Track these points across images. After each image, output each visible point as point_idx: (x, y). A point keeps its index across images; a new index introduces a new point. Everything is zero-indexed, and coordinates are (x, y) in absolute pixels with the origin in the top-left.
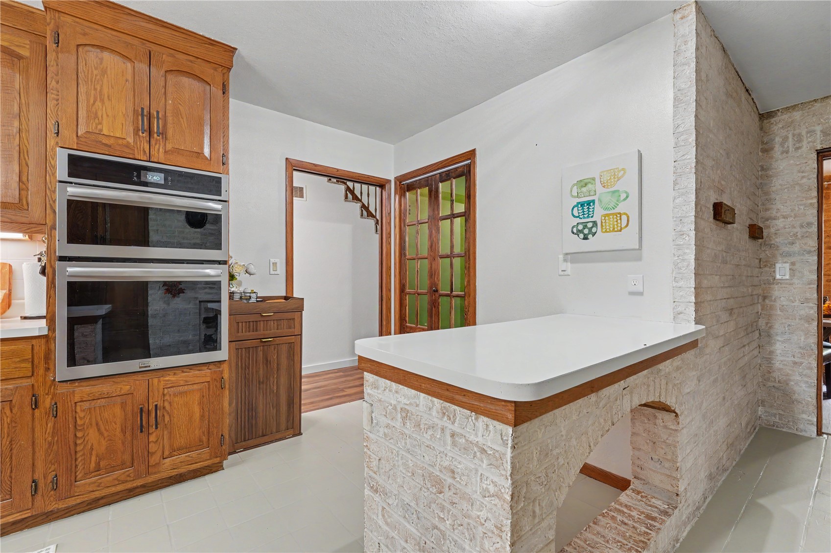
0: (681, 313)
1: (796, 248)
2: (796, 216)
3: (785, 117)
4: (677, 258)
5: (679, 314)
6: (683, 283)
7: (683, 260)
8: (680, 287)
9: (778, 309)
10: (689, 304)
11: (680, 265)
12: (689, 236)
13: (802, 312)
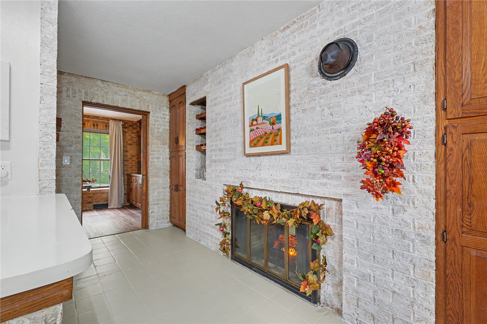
0: (45, 187)
1: (73, 148)
2: (73, 132)
3: (69, 77)
4: (42, 150)
5: (44, 188)
6: (47, 167)
7: (48, 152)
8: (45, 170)
9: (64, 181)
10: (52, 181)
11: (45, 155)
12: (52, 136)
13: (75, 182)
